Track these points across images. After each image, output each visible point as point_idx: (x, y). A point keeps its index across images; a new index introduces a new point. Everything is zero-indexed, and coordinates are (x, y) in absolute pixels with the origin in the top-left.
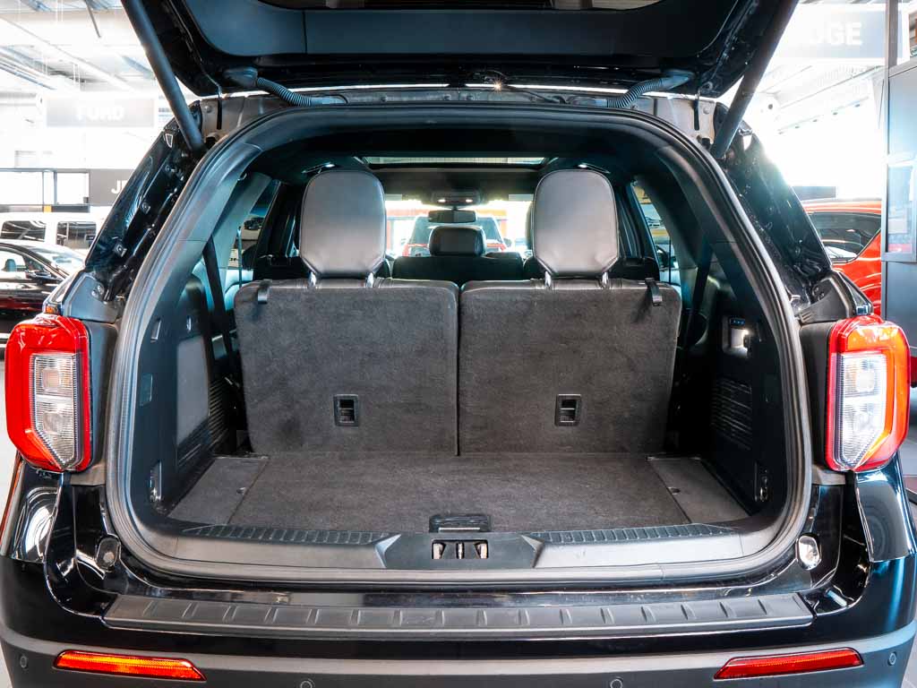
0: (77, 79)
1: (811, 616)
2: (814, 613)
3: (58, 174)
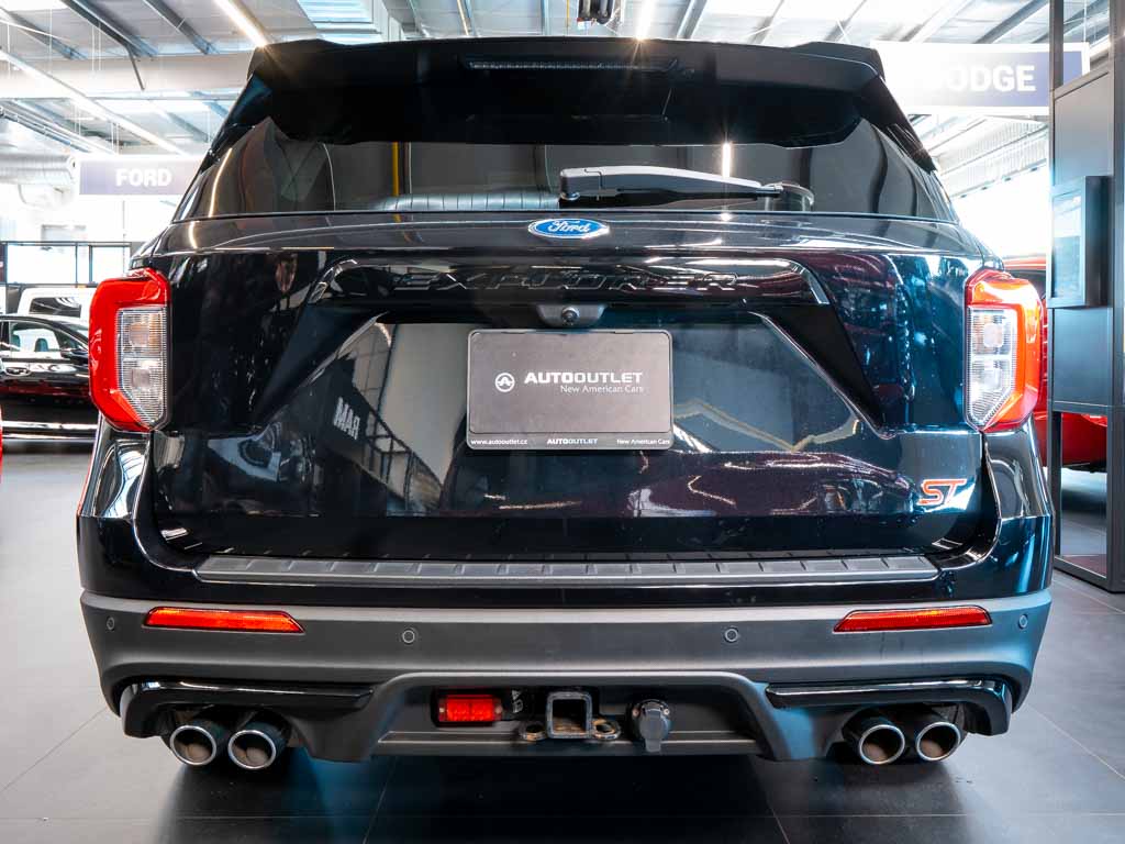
0: (115, 142)
1: (936, 571)
2: (939, 569)
3: (94, 249)
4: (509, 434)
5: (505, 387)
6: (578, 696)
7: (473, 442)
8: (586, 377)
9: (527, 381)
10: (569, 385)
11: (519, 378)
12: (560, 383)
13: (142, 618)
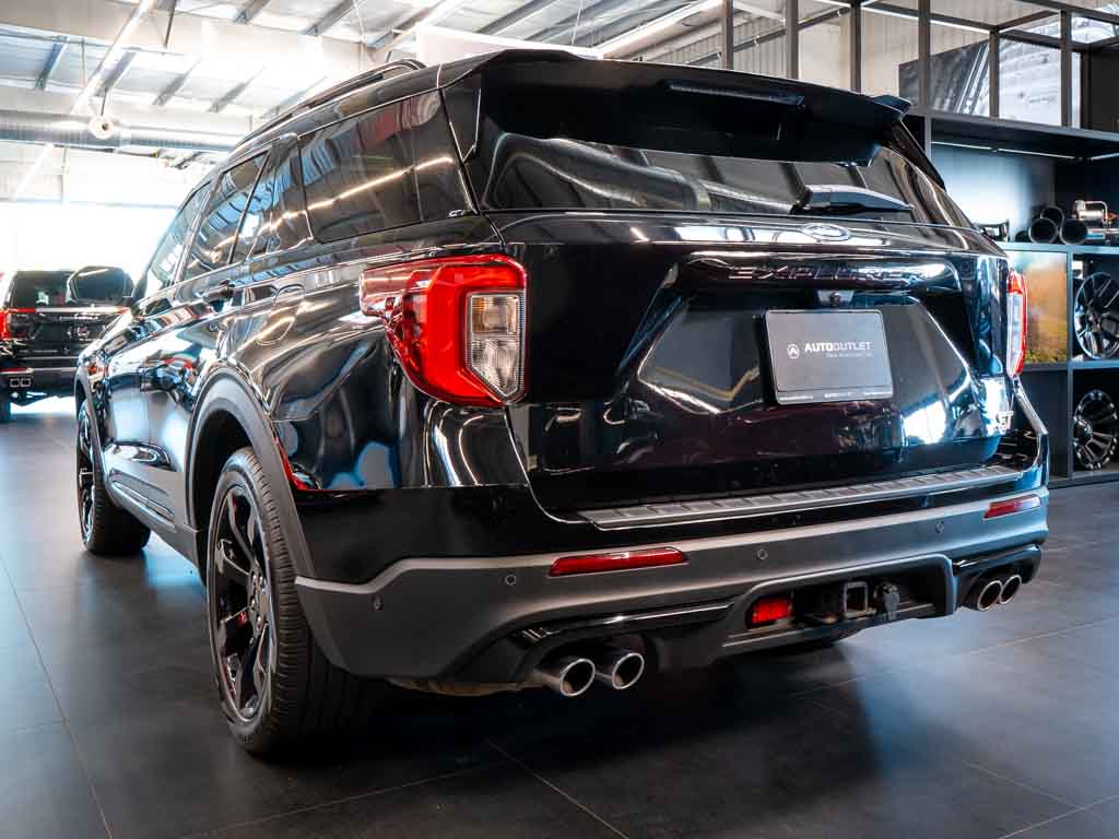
4: (799, 391)
5: (793, 355)
6: (860, 584)
7: (782, 399)
8: (840, 347)
9: (806, 350)
10: (831, 352)
11: (801, 348)
12: (826, 351)
13: (548, 571)
